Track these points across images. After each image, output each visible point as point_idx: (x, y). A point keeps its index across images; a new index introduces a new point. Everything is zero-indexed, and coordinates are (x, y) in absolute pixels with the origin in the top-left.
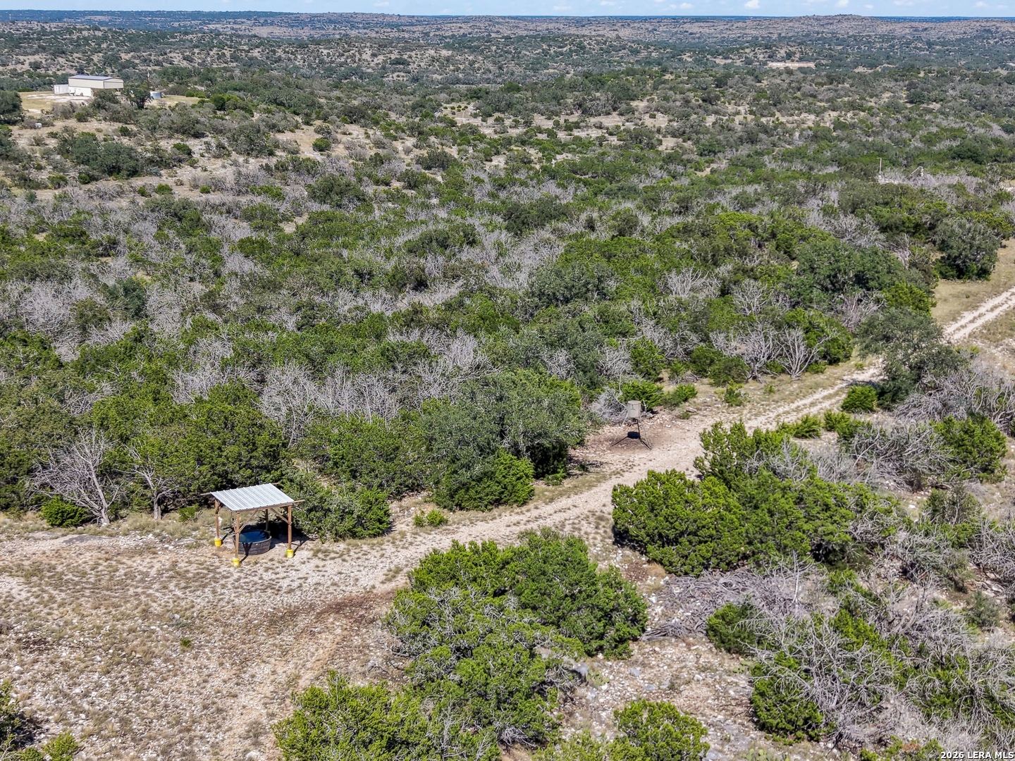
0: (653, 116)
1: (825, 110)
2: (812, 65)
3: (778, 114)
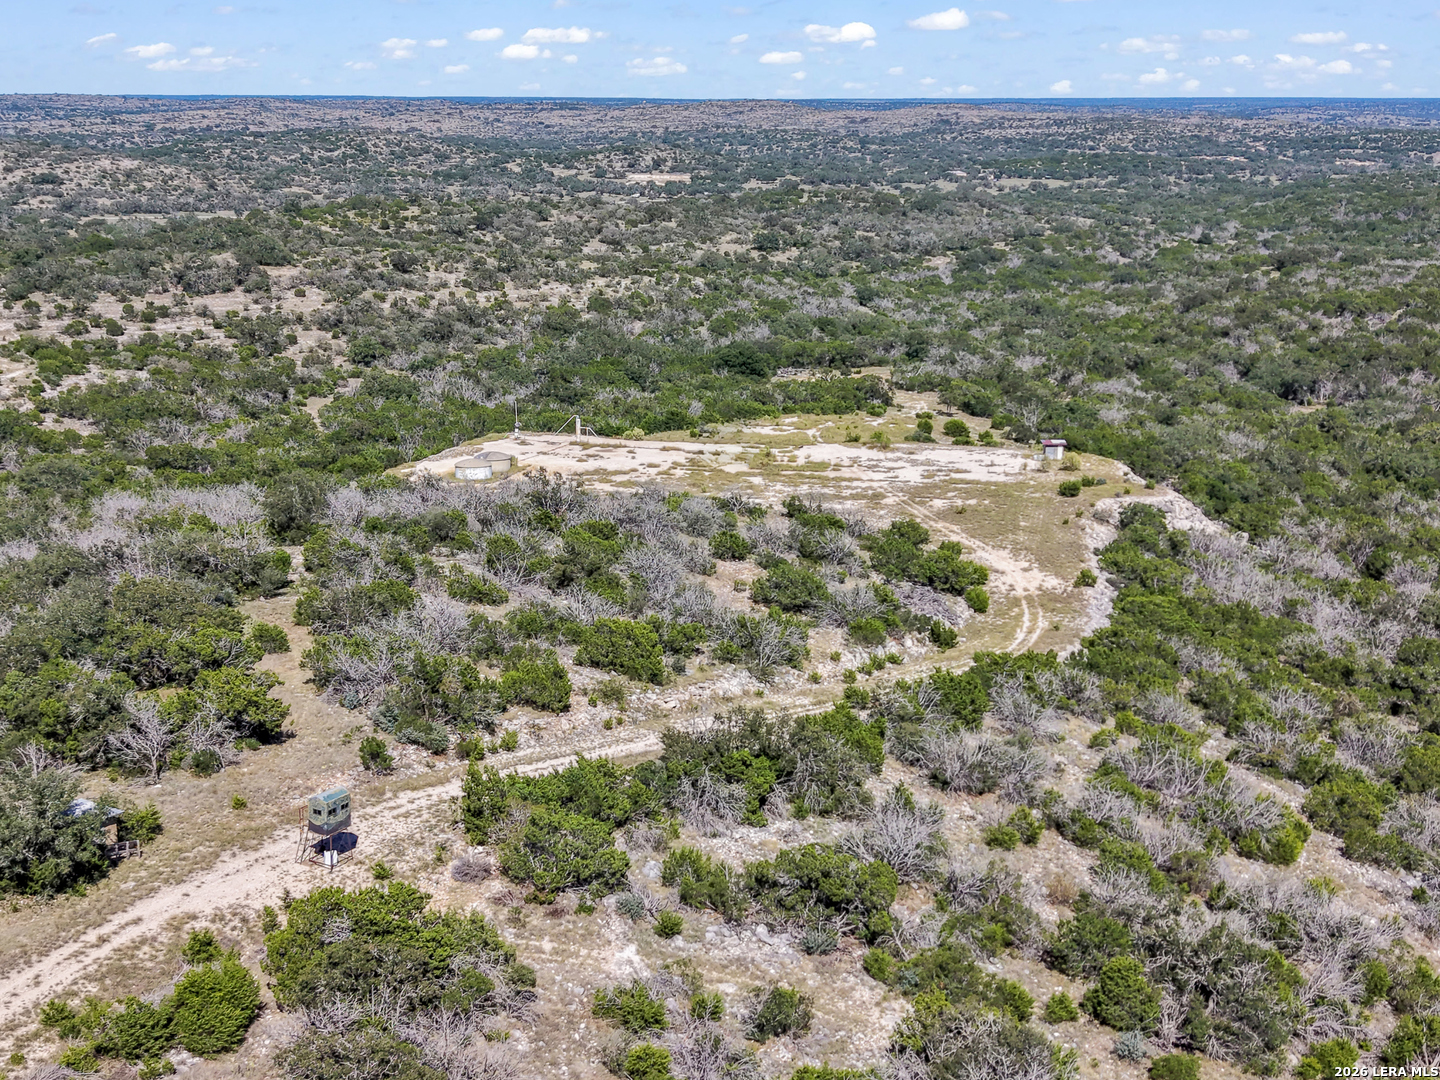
0: (301, 294)
1: (587, 275)
2: (686, 178)
3: (509, 287)
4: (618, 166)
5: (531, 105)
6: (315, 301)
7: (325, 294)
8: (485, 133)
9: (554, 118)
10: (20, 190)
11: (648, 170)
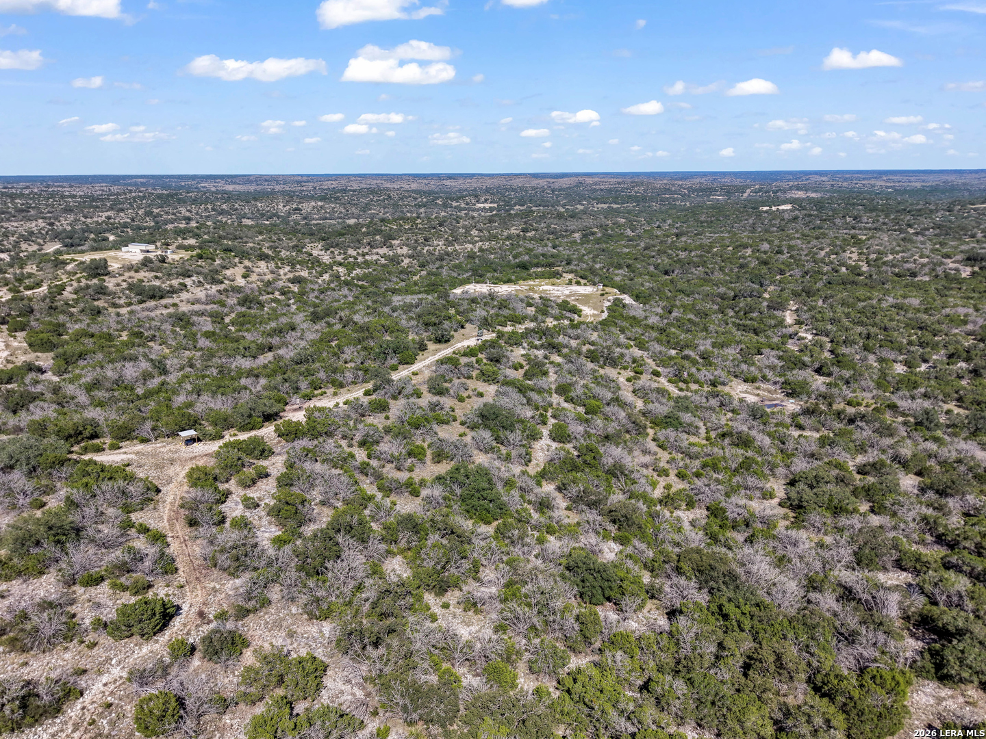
0: (401, 248)
2: (496, 205)
4: (473, 201)
5: (439, 177)
6: (405, 250)
7: (407, 248)
8: (425, 188)
9: (448, 183)
10: (289, 213)
11: (483, 203)
